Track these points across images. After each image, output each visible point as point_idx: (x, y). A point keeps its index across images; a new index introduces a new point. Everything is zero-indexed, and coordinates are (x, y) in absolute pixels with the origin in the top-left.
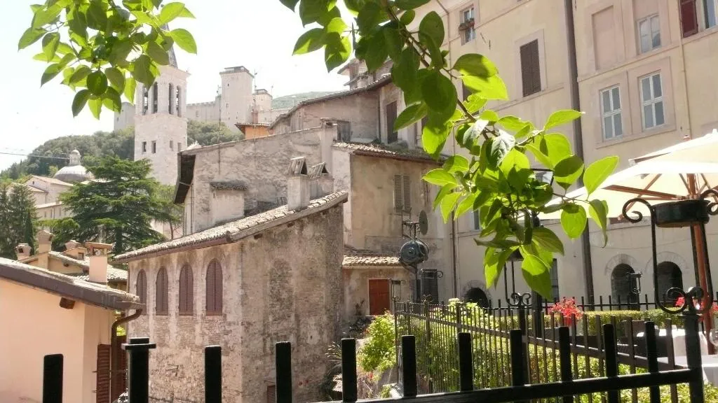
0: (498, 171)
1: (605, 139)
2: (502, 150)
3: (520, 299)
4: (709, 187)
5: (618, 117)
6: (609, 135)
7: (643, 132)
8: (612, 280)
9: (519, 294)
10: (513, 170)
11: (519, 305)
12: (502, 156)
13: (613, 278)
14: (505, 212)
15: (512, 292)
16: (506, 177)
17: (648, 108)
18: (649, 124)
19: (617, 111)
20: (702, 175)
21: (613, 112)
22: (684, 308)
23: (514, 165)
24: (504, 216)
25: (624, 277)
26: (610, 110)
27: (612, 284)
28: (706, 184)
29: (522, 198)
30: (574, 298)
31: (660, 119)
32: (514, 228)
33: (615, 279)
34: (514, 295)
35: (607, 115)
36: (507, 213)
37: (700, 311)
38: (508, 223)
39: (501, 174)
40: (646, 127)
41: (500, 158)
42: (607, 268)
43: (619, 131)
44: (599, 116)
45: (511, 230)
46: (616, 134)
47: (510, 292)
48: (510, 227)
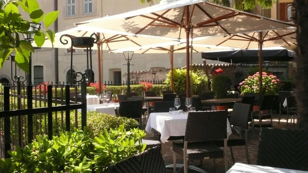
0: (4, 13)
1: (67, 15)
2: (4, 2)
3: (19, 79)
4: (105, 39)
5: (73, 7)
6: (69, 14)
7: (83, 14)
8: (67, 76)
9: (18, 77)
10: (11, 13)
11: (18, 81)
12: (4, 4)
13: (67, 75)
14: (7, 32)
15: (15, 75)
16: (7, 16)
17: (86, 5)
18: (86, 12)
19: (73, 4)
20: (103, 34)
21: (72, 4)
22: (82, 80)
23: (11, 11)
24: (6, 34)
25: (72, 74)
26: (70, 3)
27: (66, 78)
28: (104, 38)
29: (15, 27)
30: (48, 82)
31: (90, 11)
32: (11, 40)
33: (68, 75)
34: (16, 77)
35: (69, 5)
36: (8, 33)
37: (87, 81)
38: (8, 37)
39: (5, 14)
40: (85, 13)
41: (3, 5)
42: (65, 71)
43: (73, 13)
44: (65, 5)
45: (9, 41)
46: (72, 14)
47: (14, 75)
48: (9, 39)
